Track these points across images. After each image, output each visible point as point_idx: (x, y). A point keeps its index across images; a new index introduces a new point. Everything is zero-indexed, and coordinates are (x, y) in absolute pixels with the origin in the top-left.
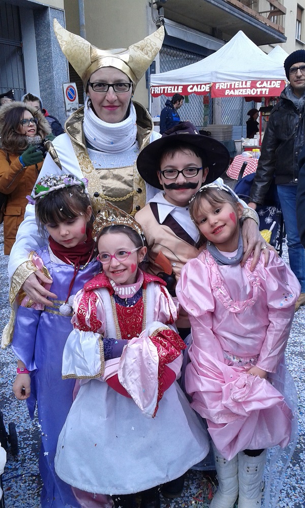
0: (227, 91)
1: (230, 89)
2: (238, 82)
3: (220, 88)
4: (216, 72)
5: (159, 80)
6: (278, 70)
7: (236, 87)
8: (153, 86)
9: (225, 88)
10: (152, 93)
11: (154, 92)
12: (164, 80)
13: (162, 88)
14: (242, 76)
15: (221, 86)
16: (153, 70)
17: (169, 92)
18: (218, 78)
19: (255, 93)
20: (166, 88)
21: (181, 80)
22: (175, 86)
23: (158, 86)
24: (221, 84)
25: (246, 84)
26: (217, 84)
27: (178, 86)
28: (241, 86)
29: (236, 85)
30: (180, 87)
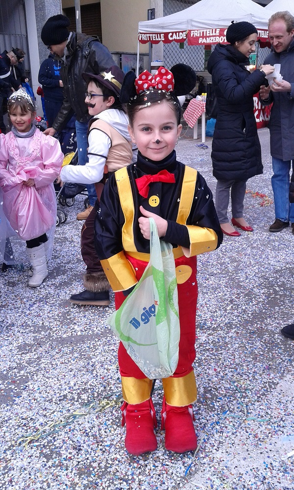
0: (200, 39)
1: (203, 37)
2: (209, 30)
3: (195, 36)
4: (192, 20)
5: (146, 27)
6: (244, 18)
7: (208, 35)
8: (140, 33)
9: (199, 36)
10: (140, 39)
11: (142, 38)
12: (149, 28)
13: (148, 35)
14: (212, 24)
15: (195, 33)
17: (154, 40)
18: (193, 26)
19: (223, 40)
20: (151, 35)
21: (163, 28)
22: (157, 34)
23: (145, 34)
24: (195, 31)
25: (215, 33)
26: (192, 32)
27: (160, 34)
28: (211, 34)
29: (208, 32)
30: (162, 35)
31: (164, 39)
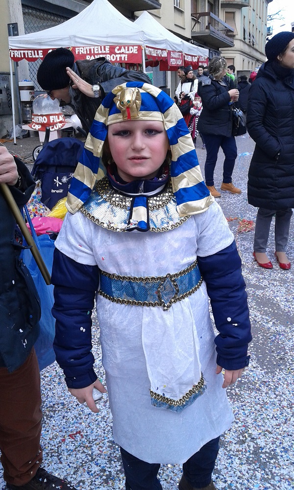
0: (87, 56)
1: (90, 54)
2: (97, 47)
3: (81, 53)
4: (75, 36)
5: (18, 43)
6: (134, 35)
7: (96, 52)
8: (12, 49)
9: (85, 53)
10: (12, 56)
11: (14, 55)
12: (23, 44)
13: (22, 52)
14: (100, 41)
15: (80, 50)
16: (16, 32)
17: (30, 57)
18: (76, 42)
19: (115, 59)
20: (26, 52)
21: (40, 44)
22: (34, 50)
23: (18, 50)
24: (80, 48)
25: (105, 50)
26: (76, 49)
27: (38, 50)
28: (100, 52)
29: (96, 50)
30: (40, 52)
31: (42, 56)
